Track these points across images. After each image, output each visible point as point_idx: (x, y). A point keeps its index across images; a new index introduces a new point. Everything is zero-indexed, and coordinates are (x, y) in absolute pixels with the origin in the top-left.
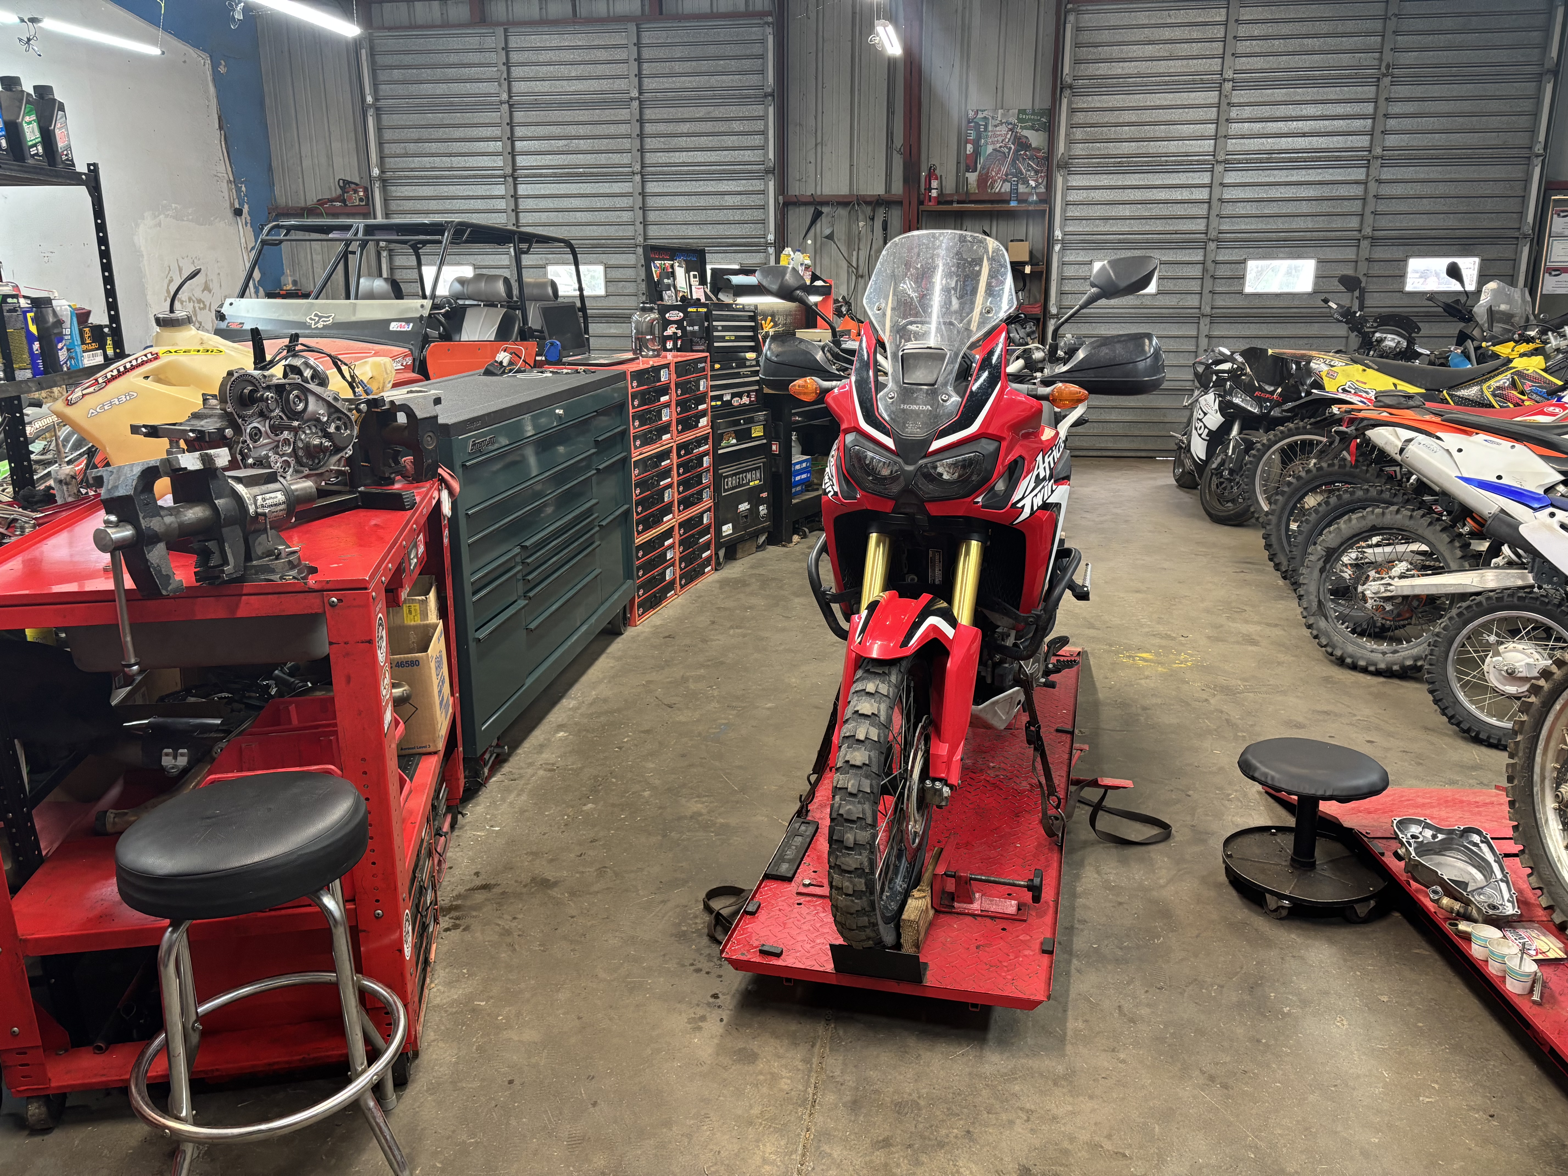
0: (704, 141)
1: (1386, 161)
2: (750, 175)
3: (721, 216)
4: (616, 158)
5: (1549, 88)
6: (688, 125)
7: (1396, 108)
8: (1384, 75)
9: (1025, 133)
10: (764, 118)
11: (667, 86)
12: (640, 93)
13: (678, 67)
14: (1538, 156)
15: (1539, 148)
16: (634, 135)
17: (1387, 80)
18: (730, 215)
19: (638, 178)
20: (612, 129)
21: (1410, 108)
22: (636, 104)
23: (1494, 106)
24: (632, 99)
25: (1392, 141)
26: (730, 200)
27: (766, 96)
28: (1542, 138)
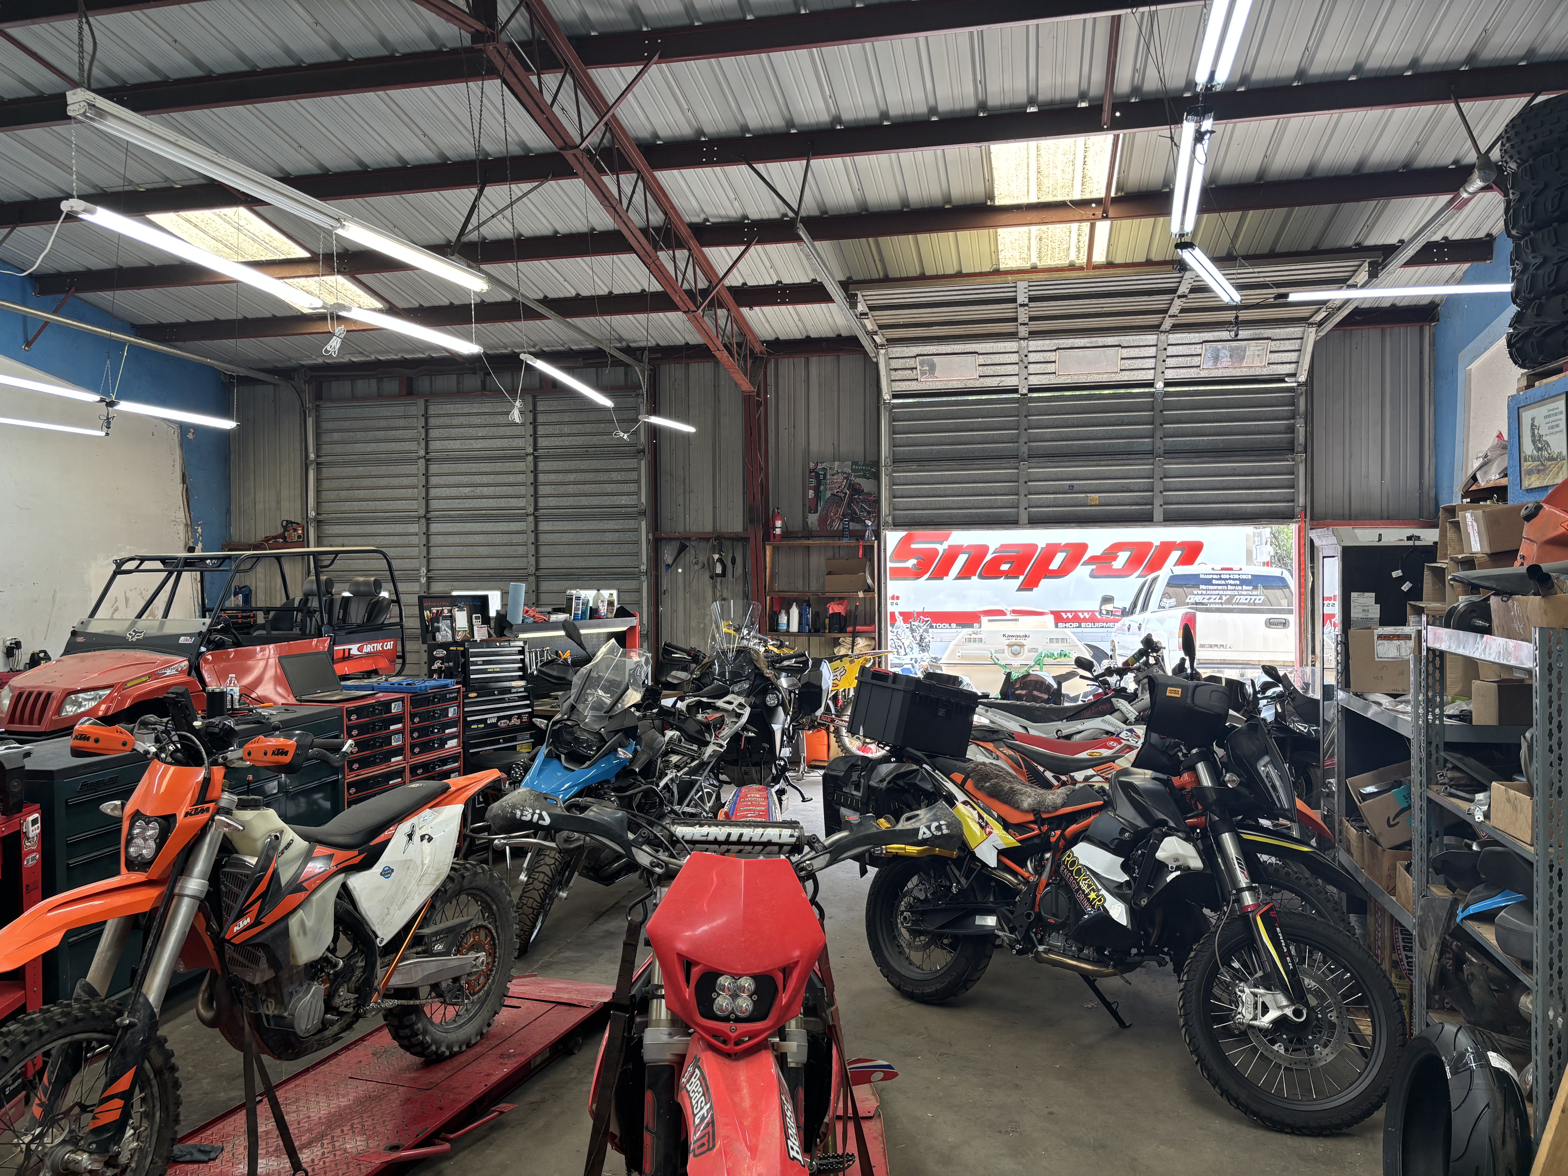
0: (587, 488)
2: (627, 516)
3: (602, 549)
4: (514, 502)
6: (574, 475)
9: (858, 480)
10: (637, 469)
11: (557, 443)
12: (535, 450)
13: (566, 429)
16: (529, 483)
18: (610, 549)
19: (531, 518)
20: (511, 479)
22: (530, 458)
24: (527, 455)
26: (609, 537)
27: (639, 452)
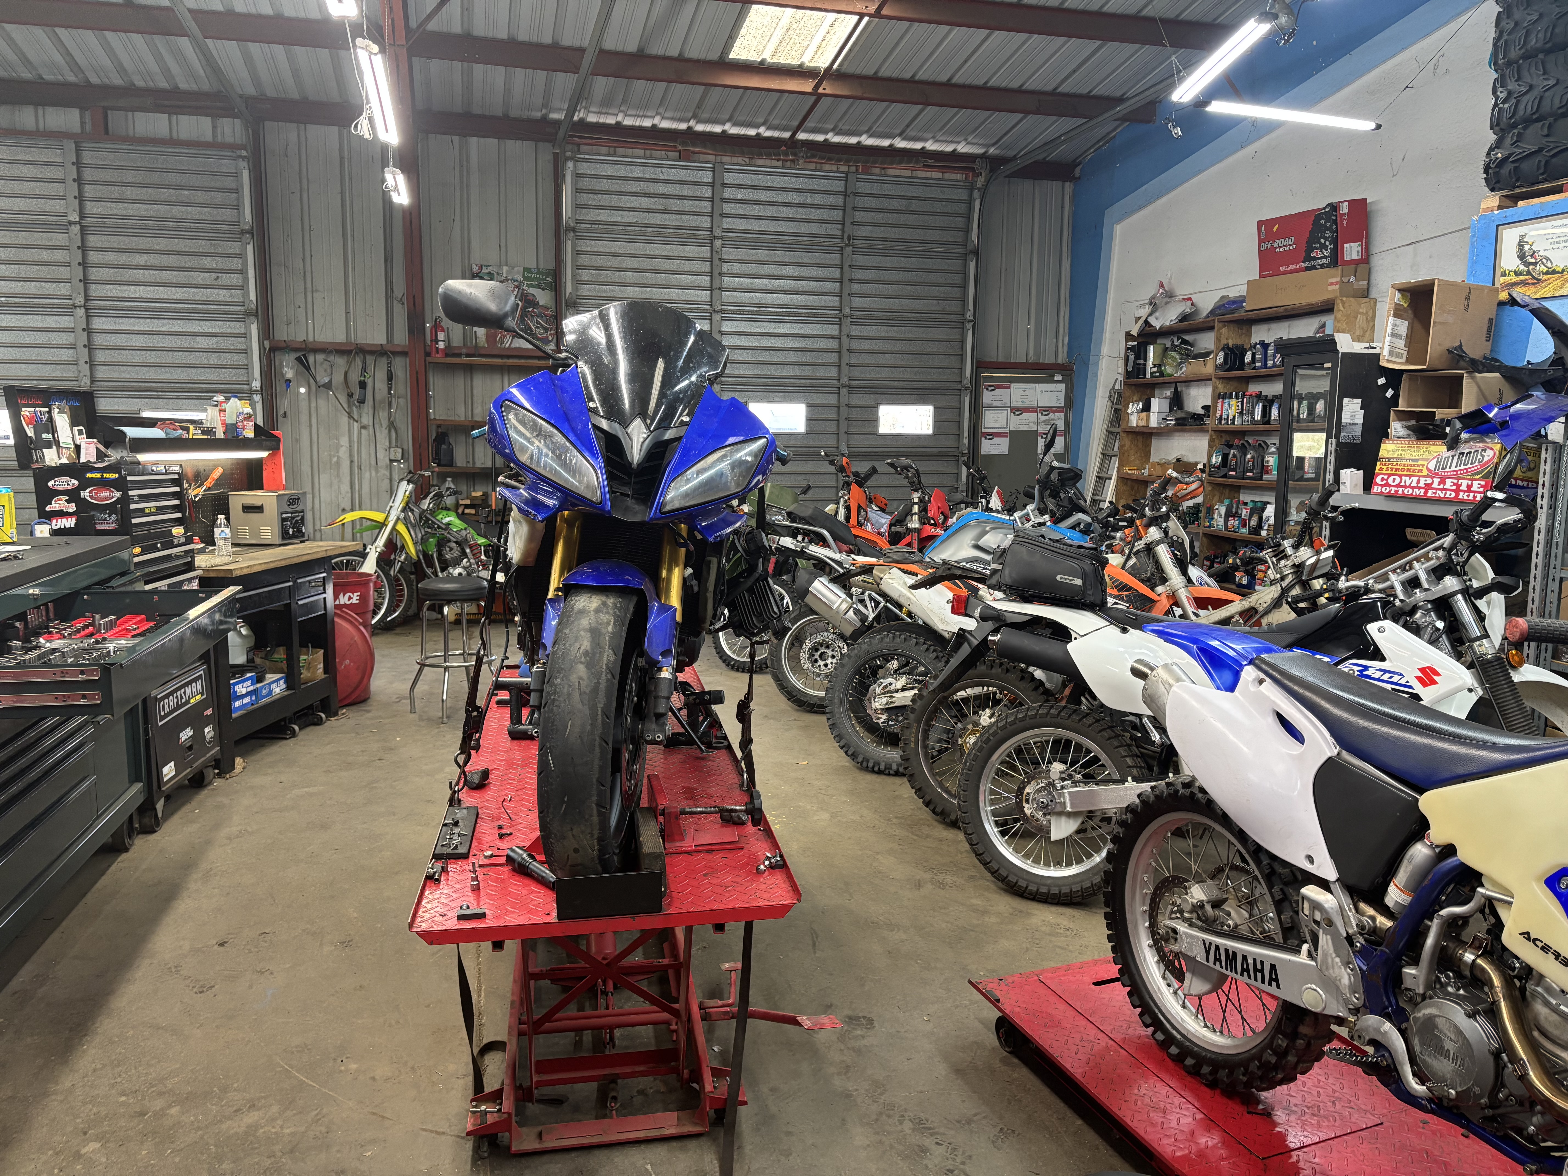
0: (166, 276)
1: (855, 320)
2: (227, 317)
3: (192, 358)
4: (50, 288)
5: (972, 265)
6: (145, 257)
7: (858, 274)
8: (847, 245)
9: (532, 290)
10: (242, 256)
11: (115, 212)
12: (82, 217)
13: (130, 192)
14: (969, 321)
15: (969, 315)
16: (75, 263)
17: (849, 250)
18: (203, 358)
19: (81, 312)
20: (45, 255)
21: (870, 275)
22: (76, 229)
23: (933, 277)
24: (70, 223)
25: (857, 302)
26: (202, 342)
27: (243, 232)
28: (971, 306)
